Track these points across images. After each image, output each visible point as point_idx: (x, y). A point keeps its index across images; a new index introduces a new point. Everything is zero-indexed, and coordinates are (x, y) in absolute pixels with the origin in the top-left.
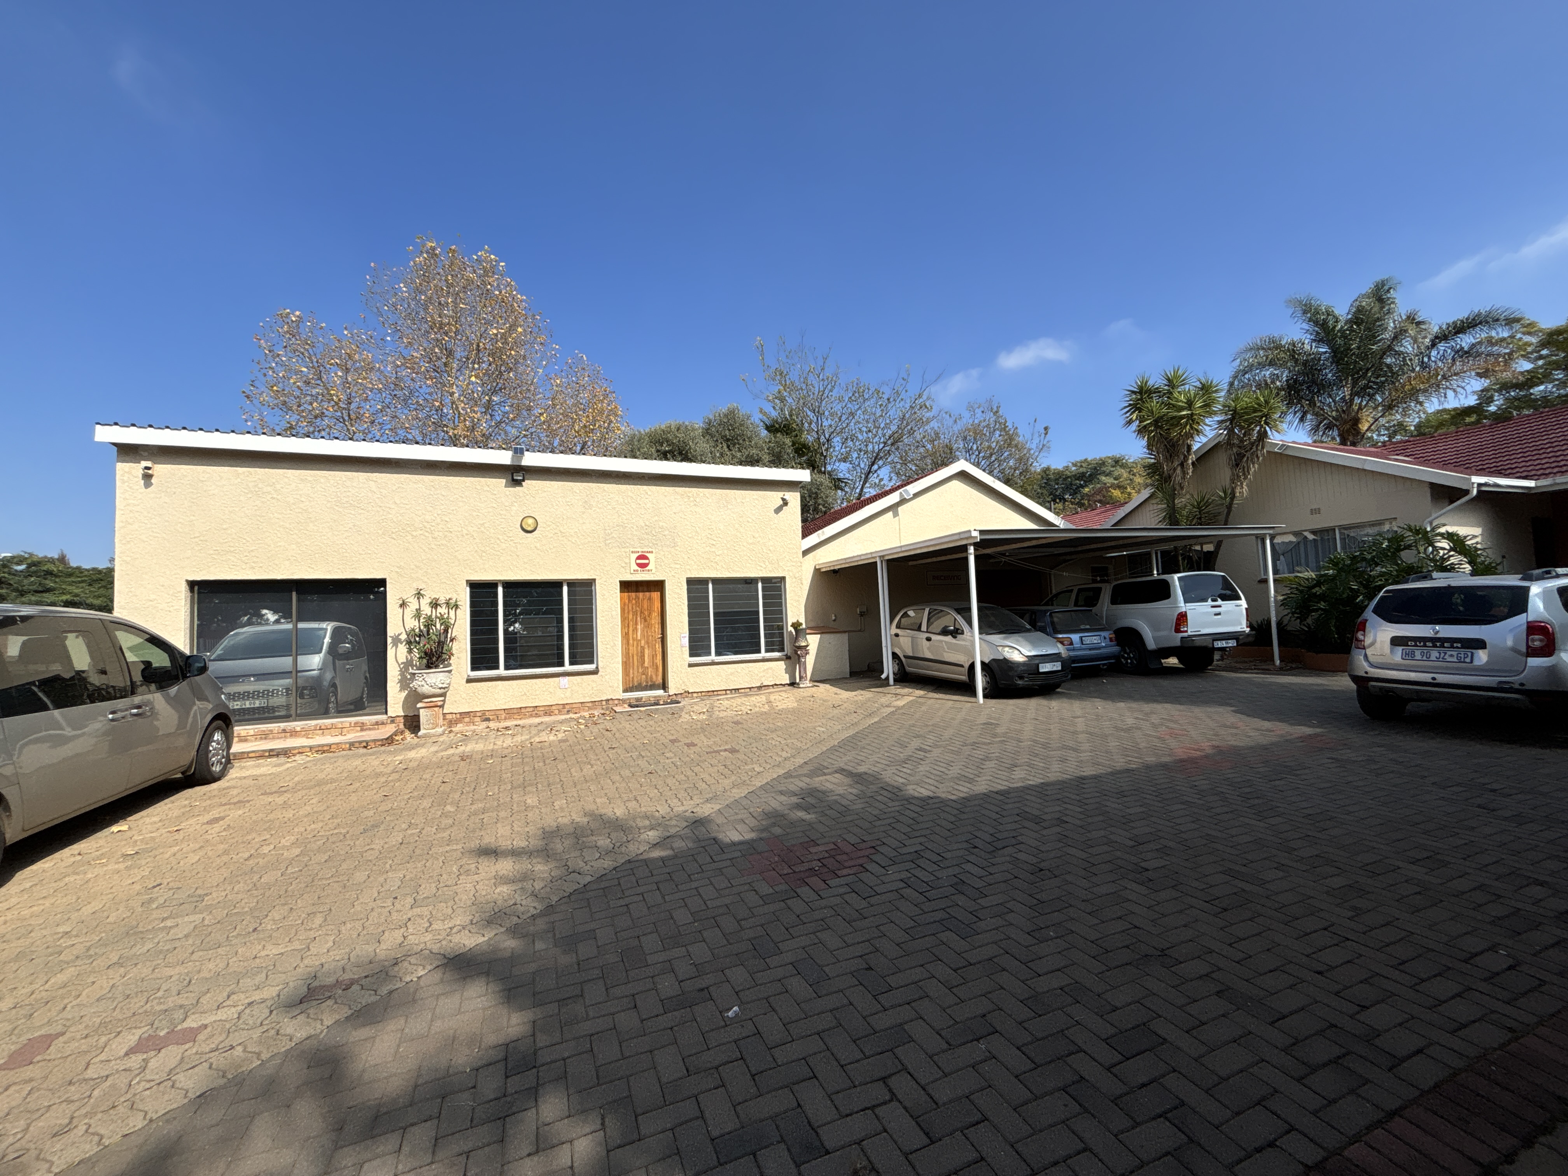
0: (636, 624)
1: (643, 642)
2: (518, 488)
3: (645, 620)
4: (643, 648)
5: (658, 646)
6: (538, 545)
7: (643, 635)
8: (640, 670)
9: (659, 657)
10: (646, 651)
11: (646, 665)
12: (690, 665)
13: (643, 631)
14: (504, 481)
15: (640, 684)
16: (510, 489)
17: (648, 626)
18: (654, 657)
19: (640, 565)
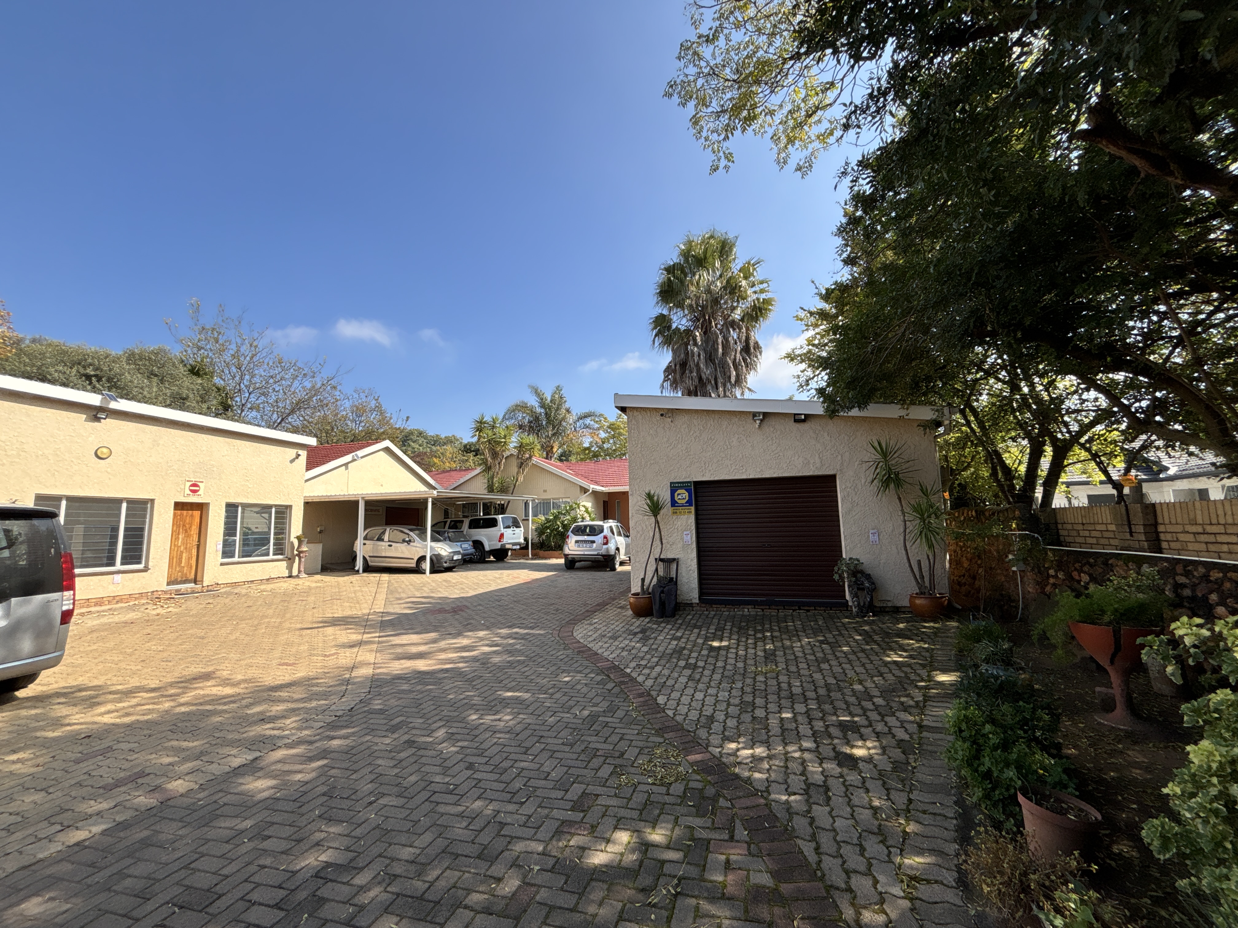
0: (179, 534)
1: (182, 548)
2: (96, 424)
3: (186, 531)
4: (182, 552)
5: (194, 552)
6: (109, 470)
7: (183, 543)
8: (178, 569)
9: (194, 559)
10: (184, 555)
11: (183, 565)
12: (222, 564)
13: (183, 539)
14: (85, 416)
15: (176, 579)
16: (90, 424)
17: (188, 536)
18: (189, 558)
19: (192, 491)
